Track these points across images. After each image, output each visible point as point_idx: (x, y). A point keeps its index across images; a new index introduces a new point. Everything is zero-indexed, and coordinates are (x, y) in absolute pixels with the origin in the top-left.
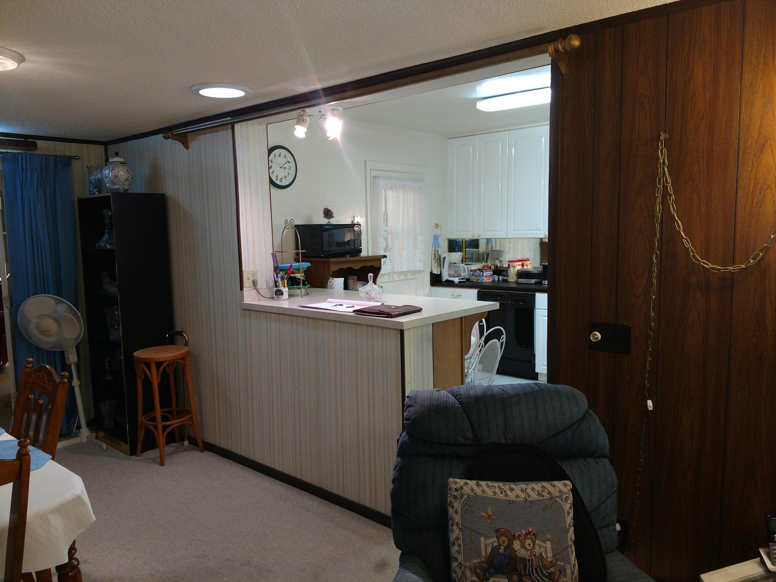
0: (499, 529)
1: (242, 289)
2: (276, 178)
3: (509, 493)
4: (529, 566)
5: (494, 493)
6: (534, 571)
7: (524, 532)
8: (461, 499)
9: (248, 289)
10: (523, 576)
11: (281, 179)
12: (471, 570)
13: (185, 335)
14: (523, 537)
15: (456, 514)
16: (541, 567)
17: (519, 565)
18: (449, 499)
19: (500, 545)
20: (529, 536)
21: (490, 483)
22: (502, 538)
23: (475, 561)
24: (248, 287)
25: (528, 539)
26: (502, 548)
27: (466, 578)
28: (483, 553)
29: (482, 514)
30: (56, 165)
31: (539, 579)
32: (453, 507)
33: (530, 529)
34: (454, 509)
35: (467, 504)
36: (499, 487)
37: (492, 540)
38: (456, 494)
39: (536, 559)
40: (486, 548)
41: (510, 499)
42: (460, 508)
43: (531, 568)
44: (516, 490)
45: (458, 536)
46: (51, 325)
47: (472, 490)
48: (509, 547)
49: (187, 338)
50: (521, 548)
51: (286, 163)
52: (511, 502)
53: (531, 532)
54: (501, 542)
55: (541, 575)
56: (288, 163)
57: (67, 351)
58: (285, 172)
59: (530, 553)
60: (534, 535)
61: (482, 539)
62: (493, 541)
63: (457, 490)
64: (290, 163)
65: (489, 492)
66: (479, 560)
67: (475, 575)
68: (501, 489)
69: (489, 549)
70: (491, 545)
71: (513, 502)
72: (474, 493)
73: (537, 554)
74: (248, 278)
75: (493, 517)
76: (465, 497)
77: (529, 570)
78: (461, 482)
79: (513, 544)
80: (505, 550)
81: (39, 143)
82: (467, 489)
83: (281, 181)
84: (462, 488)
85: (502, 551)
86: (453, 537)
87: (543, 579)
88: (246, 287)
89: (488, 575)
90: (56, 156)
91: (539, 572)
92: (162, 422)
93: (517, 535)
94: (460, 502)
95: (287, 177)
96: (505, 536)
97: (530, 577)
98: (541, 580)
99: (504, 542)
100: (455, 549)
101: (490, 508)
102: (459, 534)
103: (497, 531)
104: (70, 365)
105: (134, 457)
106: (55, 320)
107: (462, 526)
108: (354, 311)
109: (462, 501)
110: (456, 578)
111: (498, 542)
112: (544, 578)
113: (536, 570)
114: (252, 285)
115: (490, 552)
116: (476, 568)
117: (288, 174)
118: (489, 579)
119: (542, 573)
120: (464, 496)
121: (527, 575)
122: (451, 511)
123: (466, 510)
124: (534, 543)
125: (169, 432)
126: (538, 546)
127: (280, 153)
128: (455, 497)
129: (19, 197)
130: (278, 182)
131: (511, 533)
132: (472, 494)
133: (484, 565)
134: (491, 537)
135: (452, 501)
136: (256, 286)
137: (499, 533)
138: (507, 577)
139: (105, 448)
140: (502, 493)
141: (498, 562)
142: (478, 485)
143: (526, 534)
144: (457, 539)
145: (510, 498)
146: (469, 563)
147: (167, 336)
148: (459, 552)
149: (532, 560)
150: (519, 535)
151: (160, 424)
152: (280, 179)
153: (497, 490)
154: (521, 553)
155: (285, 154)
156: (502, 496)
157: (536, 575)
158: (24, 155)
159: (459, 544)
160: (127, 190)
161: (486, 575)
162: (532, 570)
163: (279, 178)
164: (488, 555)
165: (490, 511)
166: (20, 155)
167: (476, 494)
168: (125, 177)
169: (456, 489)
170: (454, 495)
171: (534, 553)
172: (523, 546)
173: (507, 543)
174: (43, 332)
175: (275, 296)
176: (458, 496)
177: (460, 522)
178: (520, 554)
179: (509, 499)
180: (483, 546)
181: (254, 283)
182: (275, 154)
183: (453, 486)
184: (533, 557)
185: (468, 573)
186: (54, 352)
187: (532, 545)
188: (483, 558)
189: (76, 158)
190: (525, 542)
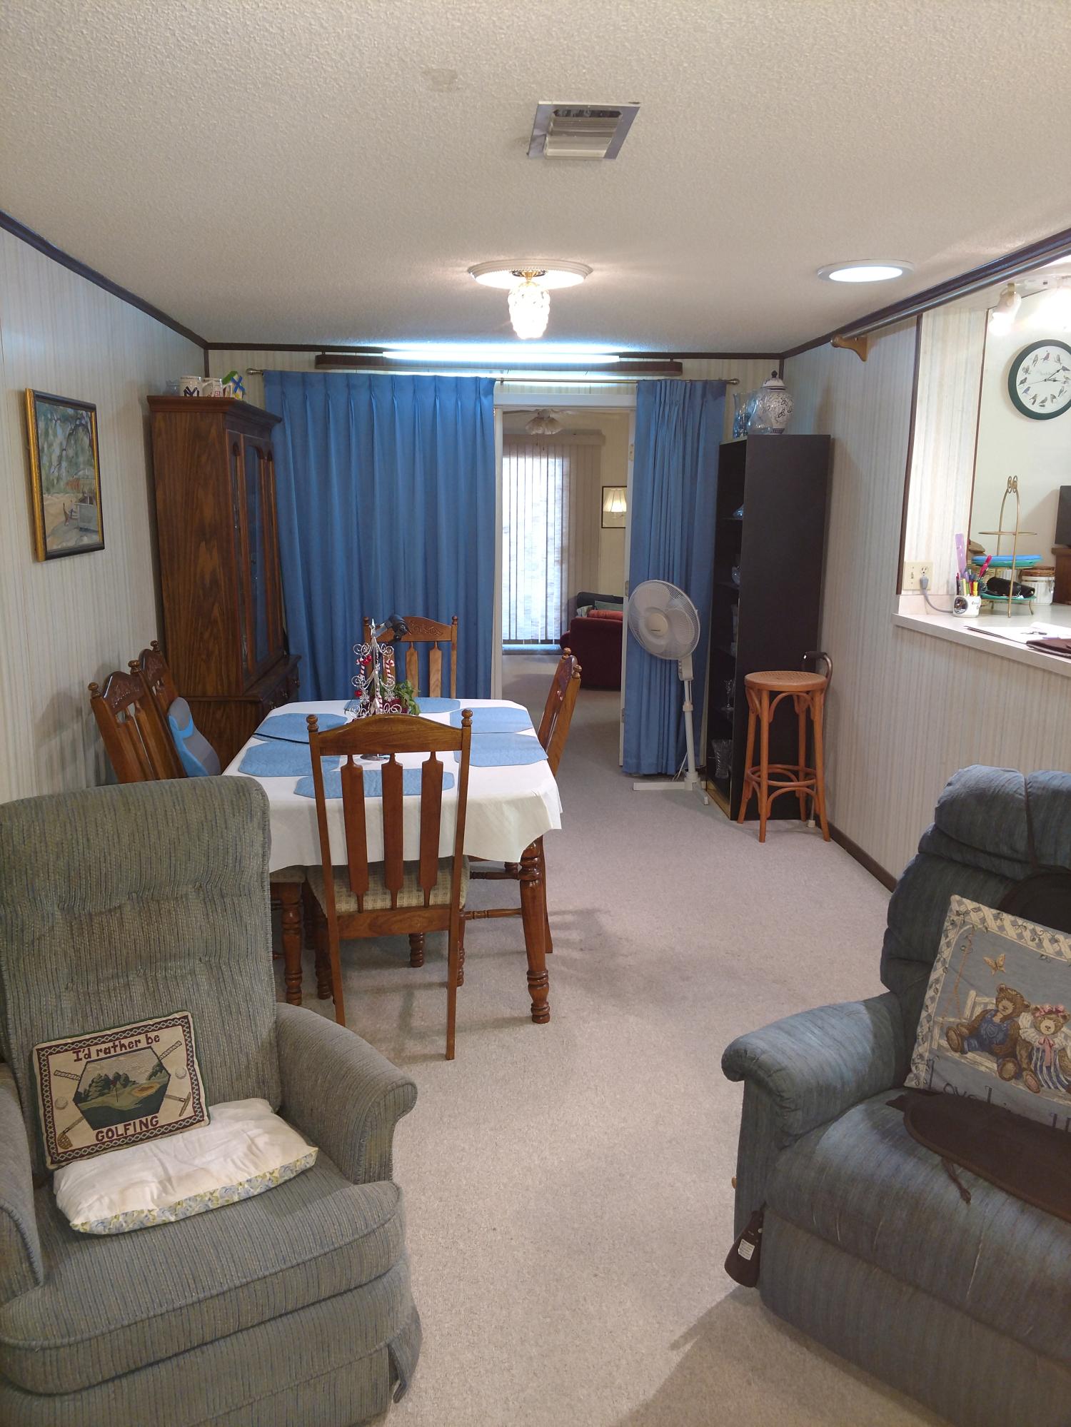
0: (1007, 989)
1: (899, 591)
2: (1032, 400)
3: (1046, 943)
4: (1037, 1059)
5: (1020, 936)
6: (1044, 1068)
7: (1047, 1007)
8: (961, 928)
9: (910, 593)
10: (1025, 1069)
11: (1043, 402)
12: (942, 1029)
13: (828, 660)
14: (1043, 1013)
15: (948, 947)
16: (1059, 1069)
17: (1020, 1051)
18: (946, 924)
19: (997, 1011)
20: (1053, 1016)
21: (1020, 921)
22: (1005, 1002)
23: (952, 1020)
24: (910, 590)
25: (1050, 1019)
26: (1000, 1016)
27: (932, 1037)
28: (967, 1013)
29: (986, 959)
30: (704, 395)
31: (1051, 1084)
32: (947, 937)
33: (1061, 1008)
34: (948, 940)
35: (967, 937)
36: (1034, 931)
37: (987, 1000)
38: (956, 918)
39: (1053, 1052)
40: (973, 1008)
41: (1045, 954)
42: (955, 940)
43: (1039, 1063)
44: (1060, 944)
45: (939, 977)
46: (661, 622)
47: (983, 920)
48: (1009, 1018)
49: (830, 665)
50: (1031, 1027)
51: (1058, 371)
52: (1044, 957)
53: (1060, 1012)
54: (1001, 1007)
55: (1055, 1079)
56: (1064, 370)
57: (680, 662)
58: (1054, 388)
59: (1044, 1040)
60: (1064, 1017)
61: (973, 993)
62: (991, 1002)
63: (958, 914)
64: (1067, 372)
65: (1011, 933)
66: (958, 1020)
67: (946, 1039)
68: (1036, 933)
69: (978, 1010)
70: (982, 1006)
71: (1048, 959)
72: (984, 926)
73: (1057, 1046)
74: (912, 574)
75: (1003, 969)
76: (968, 927)
77: (1036, 1065)
78: (969, 904)
79: (1019, 1016)
80: (1003, 1020)
81: (687, 363)
82: (974, 917)
83: (1043, 406)
84: (967, 913)
85: (997, 1019)
86: (933, 976)
87: (1057, 1088)
88: (906, 590)
89: (966, 1047)
90: (706, 383)
91: (1053, 1074)
92: (769, 779)
93: (1033, 1006)
94: (959, 931)
95: (1057, 397)
96: (1011, 1002)
97: (1035, 1076)
98: (1053, 1087)
99: (1005, 1008)
100: (930, 993)
101: (1003, 955)
102: (942, 975)
103: (1001, 990)
104: (683, 682)
105: (734, 822)
106: (667, 617)
107: (950, 966)
108: (1029, 643)
109: (962, 930)
110: (920, 1034)
111: (997, 1006)
112: (1059, 1086)
113: (1048, 1068)
114: (918, 587)
115: (978, 1016)
116: (949, 1029)
117: (1061, 392)
118: (966, 1053)
119: (1058, 1076)
120: (966, 926)
121: (1031, 1070)
122: (943, 941)
123: (963, 946)
124: (1058, 1028)
125: (776, 797)
126: (1063, 1035)
127: (1048, 354)
128: (953, 923)
129: (652, 443)
130: (1036, 409)
131: (1023, 1001)
132: (980, 926)
133: (964, 1030)
134: (987, 995)
135: (948, 928)
136: (925, 589)
137: (1002, 993)
138: (997, 1061)
139: (706, 802)
140: (1033, 940)
141: (986, 1034)
142: (996, 917)
143: (1050, 1012)
144: (937, 981)
145: (1046, 952)
146: (941, 1019)
147: (805, 657)
148: (933, 999)
149: (1044, 1051)
150: (1037, 1009)
151: (765, 783)
152: (1041, 403)
153: (1027, 934)
154: (1028, 1033)
155: (1059, 356)
156: (1032, 945)
157: (1047, 1078)
158: (663, 382)
159: (937, 989)
160: (782, 430)
161: (963, 1044)
162: (1041, 1066)
163: (1039, 400)
164: (974, 1017)
165: (1001, 959)
166: (659, 383)
167: (986, 928)
168: (778, 411)
169: (957, 911)
170: (953, 920)
171: (1051, 1042)
172: (1036, 1026)
173: (1009, 1011)
174: (653, 631)
175: (954, 609)
176: (958, 923)
177: (948, 960)
178: (1025, 1035)
179: (1042, 953)
180: (970, 1003)
181: (923, 585)
182: (1037, 356)
183: (955, 906)
184: (1047, 1048)
185: (936, 1032)
186: (666, 660)
187: (1052, 1030)
188: (965, 1019)
189: (735, 382)
190: (1041, 1022)
